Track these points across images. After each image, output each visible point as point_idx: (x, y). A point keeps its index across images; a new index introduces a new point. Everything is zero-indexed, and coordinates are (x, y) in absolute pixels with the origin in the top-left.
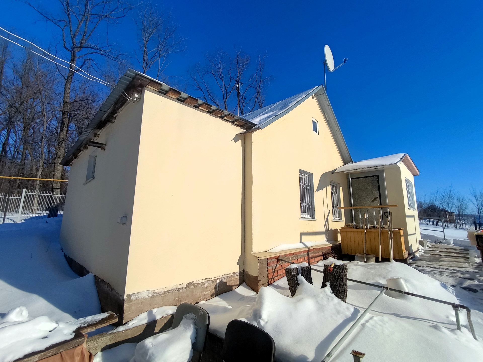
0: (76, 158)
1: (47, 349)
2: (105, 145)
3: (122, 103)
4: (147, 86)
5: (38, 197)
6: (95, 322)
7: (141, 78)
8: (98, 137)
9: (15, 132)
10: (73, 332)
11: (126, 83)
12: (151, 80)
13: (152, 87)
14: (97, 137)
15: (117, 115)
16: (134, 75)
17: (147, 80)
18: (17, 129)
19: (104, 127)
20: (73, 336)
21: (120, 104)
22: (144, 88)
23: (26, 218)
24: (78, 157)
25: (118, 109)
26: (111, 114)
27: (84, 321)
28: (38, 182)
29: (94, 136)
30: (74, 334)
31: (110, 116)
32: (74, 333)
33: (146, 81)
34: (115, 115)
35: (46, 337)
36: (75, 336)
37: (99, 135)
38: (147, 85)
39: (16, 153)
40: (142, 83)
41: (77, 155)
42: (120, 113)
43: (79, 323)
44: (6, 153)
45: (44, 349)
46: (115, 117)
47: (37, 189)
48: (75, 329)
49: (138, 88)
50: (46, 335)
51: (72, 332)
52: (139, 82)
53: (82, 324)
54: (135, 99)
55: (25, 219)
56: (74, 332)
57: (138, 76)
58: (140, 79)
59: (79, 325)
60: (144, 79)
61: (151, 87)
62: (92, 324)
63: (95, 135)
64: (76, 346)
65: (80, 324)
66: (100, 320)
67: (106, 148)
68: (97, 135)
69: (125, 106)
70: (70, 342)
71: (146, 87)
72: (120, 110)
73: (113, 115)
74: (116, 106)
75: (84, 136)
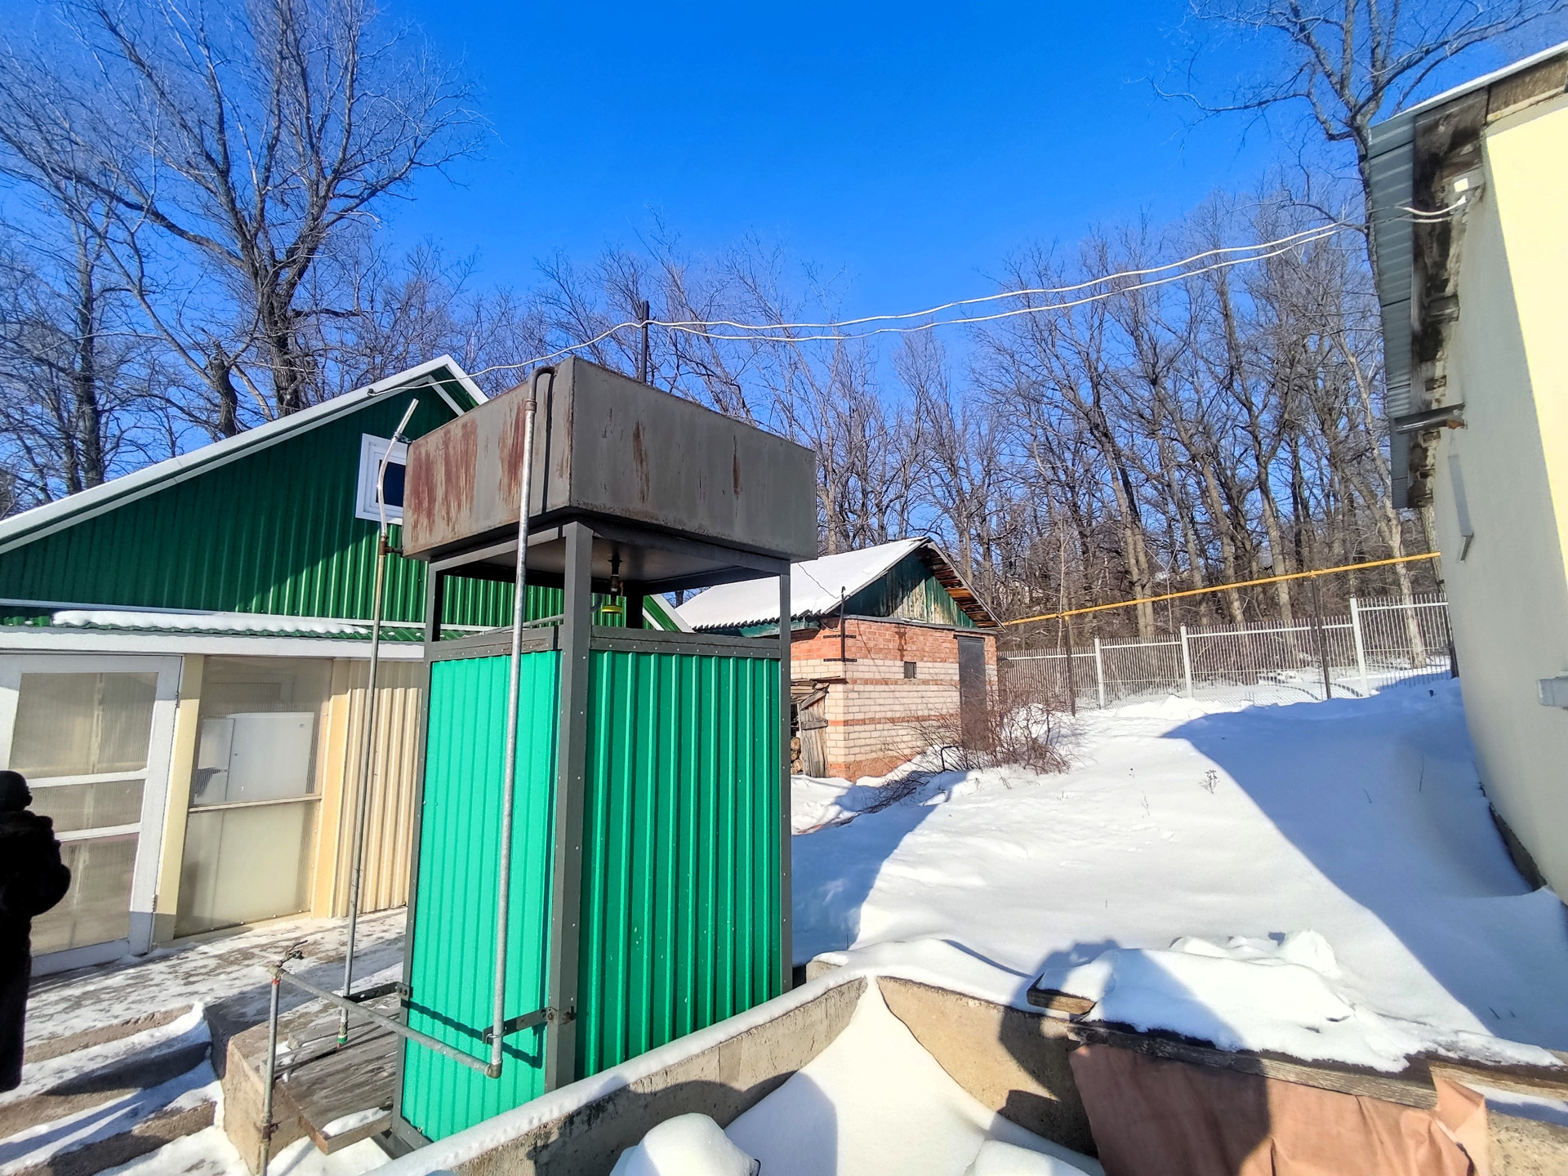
0: (1425, 475)
1: (1317, 1064)
2: (1461, 407)
3: (1438, 240)
4: (1490, 117)
5: (1417, 615)
6: (1493, 1064)
7: (1438, 117)
8: (1445, 385)
9: (1309, 444)
10: (1405, 1058)
11: (1403, 171)
12: (1490, 88)
13: (1515, 102)
14: (1439, 387)
15: (1456, 286)
16: (1406, 128)
17: (1470, 101)
18: (1310, 434)
19: (1441, 346)
20: (1398, 1066)
21: (1435, 249)
22: (1482, 133)
23: (1385, 684)
24: (1431, 472)
25: (1441, 264)
26: (1428, 294)
27: (1452, 1041)
28: (1401, 570)
29: (1427, 390)
30: (1406, 1064)
31: (1429, 304)
32: (1405, 1061)
33: (1471, 107)
34: (1449, 290)
35: (1317, 1031)
36: (1406, 1070)
37: (1444, 377)
38: (1487, 114)
39: (1332, 498)
40: (1457, 127)
41: (1426, 466)
42: (1458, 273)
43: (1434, 1037)
44: (1306, 507)
45: (1310, 1060)
46: (1455, 296)
47: (1405, 591)
48: (1413, 1051)
49: (1458, 150)
50: (1317, 1025)
51: (1401, 1053)
52: (1444, 133)
53: (1440, 1045)
54: (1462, 201)
55: (1381, 684)
56: (1408, 1057)
57: (1422, 122)
58: (1436, 124)
59: (1431, 1046)
60: (1454, 110)
61: (1512, 108)
62: (1477, 1061)
63: (1430, 384)
64: (1404, 1102)
65: (1435, 1042)
66: (1515, 1062)
67: (1467, 416)
68: (1437, 380)
69: (1459, 240)
70: (1383, 1081)
71: (1487, 124)
72: (1451, 264)
73: (1442, 294)
74: (1425, 264)
75: (1403, 402)
